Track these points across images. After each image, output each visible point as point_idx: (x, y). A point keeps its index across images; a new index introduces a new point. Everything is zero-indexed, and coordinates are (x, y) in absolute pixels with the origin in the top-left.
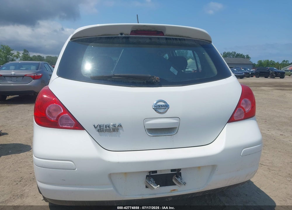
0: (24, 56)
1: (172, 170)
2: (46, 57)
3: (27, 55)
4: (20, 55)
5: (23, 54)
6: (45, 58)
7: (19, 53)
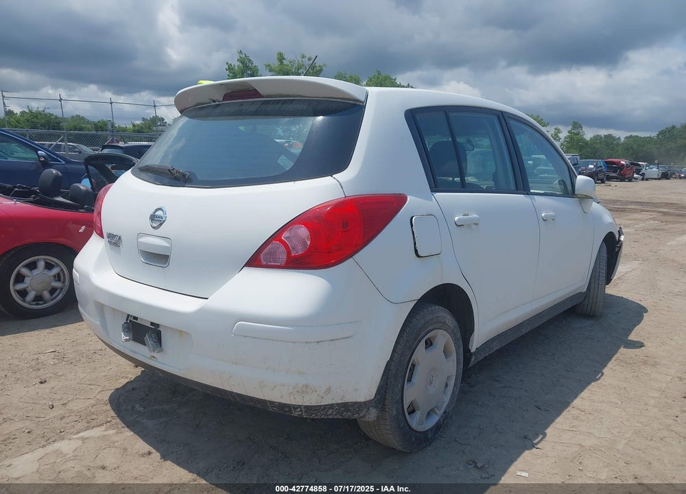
0: (571, 138)
1: (152, 324)
2: (626, 138)
3: (578, 134)
4: (560, 135)
5: (569, 132)
6: (622, 140)
7: (559, 130)
